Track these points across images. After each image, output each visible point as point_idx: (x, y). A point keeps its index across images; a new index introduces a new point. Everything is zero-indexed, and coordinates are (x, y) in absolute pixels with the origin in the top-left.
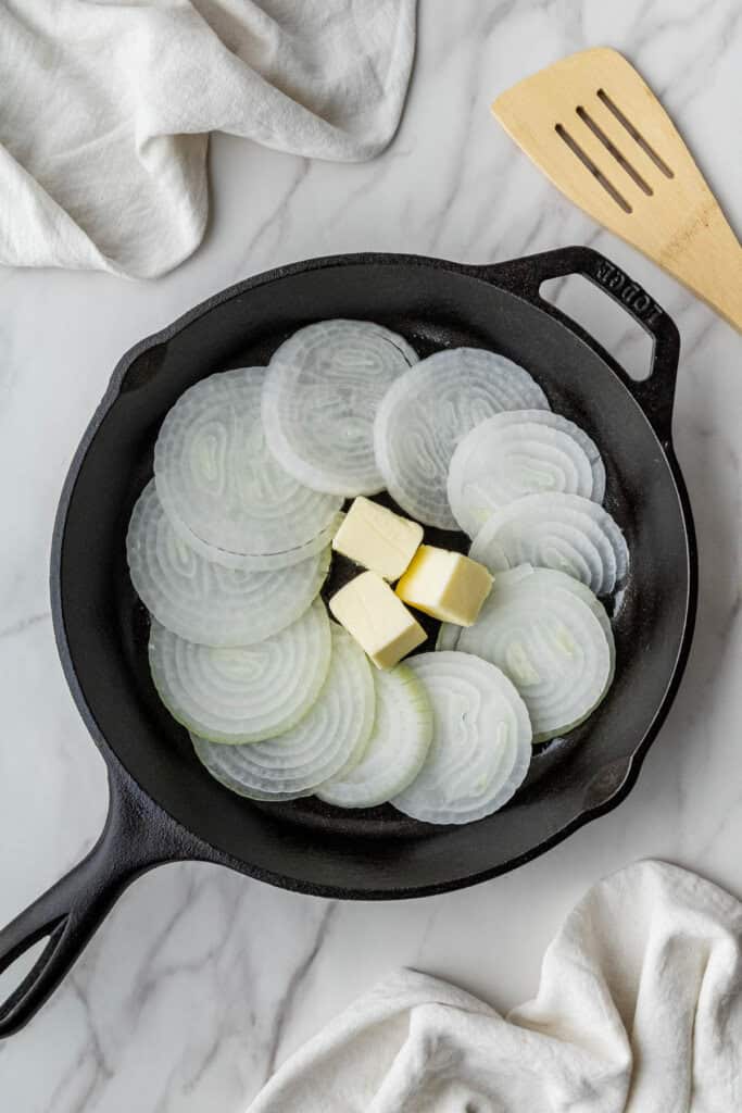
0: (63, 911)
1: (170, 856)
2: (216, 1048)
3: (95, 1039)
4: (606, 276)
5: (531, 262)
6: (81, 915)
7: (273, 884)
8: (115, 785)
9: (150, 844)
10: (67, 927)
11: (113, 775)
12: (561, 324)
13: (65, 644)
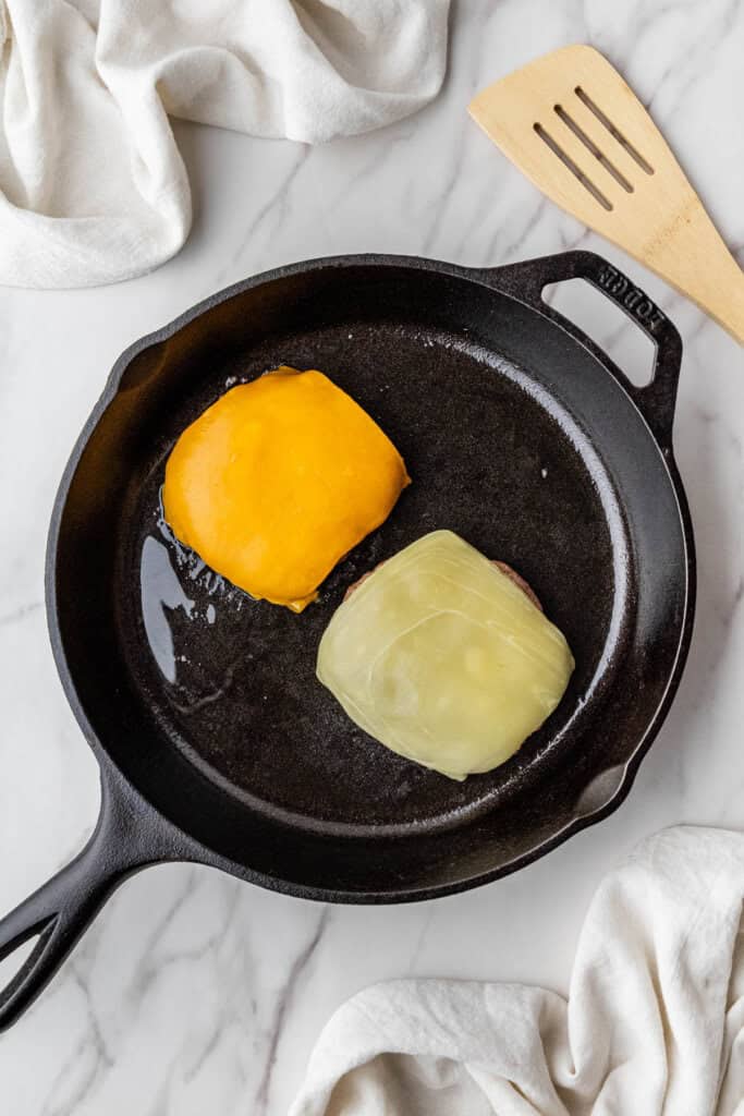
0: (53, 911)
1: (161, 857)
2: (217, 1035)
3: (95, 1026)
4: (610, 281)
5: (533, 266)
6: (71, 914)
7: (265, 887)
8: (107, 785)
9: (141, 845)
10: (57, 926)
11: (105, 774)
12: (563, 329)
13: (59, 642)
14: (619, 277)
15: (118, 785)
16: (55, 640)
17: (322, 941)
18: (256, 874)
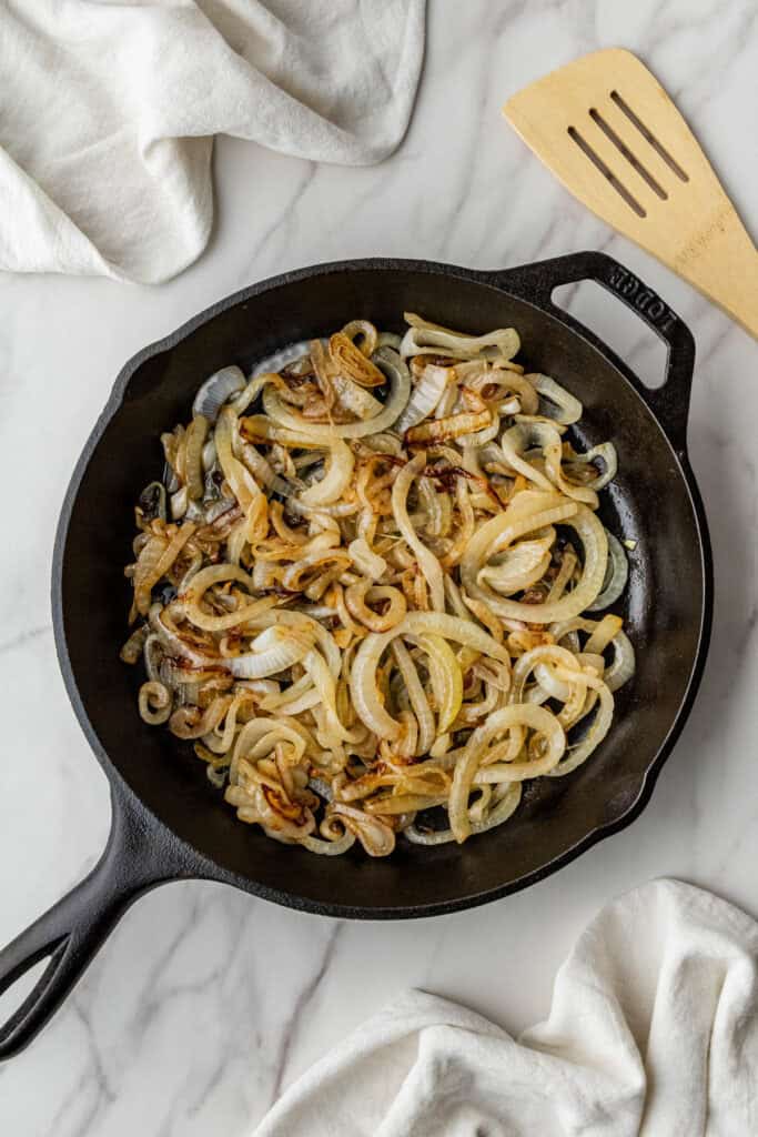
0: (64, 931)
1: (174, 874)
2: (221, 1070)
3: (97, 1061)
4: (620, 281)
5: (543, 268)
6: (83, 935)
7: (280, 904)
8: (117, 801)
9: (153, 862)
10: (69, 947)
11: (115, 792)
12: (574, 331)
13: (67, 657)
14: (630, 277)
15: (129, 802)
16: (63, 656)
17: (327, 974)
18: (270, 890)
